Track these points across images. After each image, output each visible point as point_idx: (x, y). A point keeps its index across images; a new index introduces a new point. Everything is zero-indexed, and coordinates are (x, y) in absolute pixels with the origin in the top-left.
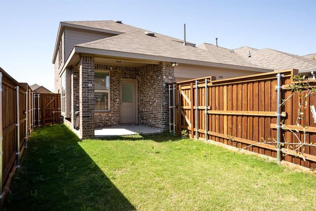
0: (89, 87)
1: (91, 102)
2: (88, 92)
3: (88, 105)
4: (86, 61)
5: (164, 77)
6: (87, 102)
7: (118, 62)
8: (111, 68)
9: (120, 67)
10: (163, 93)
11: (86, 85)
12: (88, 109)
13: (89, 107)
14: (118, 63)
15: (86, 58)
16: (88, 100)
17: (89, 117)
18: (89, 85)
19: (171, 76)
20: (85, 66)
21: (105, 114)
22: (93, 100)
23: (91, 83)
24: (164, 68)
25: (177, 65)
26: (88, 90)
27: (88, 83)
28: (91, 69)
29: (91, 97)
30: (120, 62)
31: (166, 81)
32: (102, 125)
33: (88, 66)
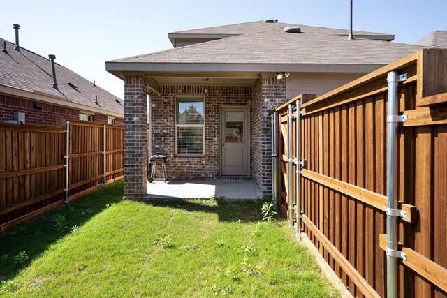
0: (134, 122)
1: (138, 145)
2: (134, 130)
3: (133, 148)
4: (130, 83)
5: (266, 100)
6: (131, 145)
7: (204, 80)
8: (206, 91)
9: (219, 88)
10: (263, 129)
11: (129, 119)
12: (133, 156)
13: (134, 152)
14: (204, 82)
15: (131, 79)
16: (133, 141)
17: (134, 166)
18: (135, 119)
19: (279, 98)
20: (129, 90)
21: (196, 161)
22: (140, 141)
23: (137, 116)
24: (266, 84)
25: (287, 76)
26: (133, 126)
27: (134, 116)
28: (138, 94)
29: (138, 137)
30: (207, 79)
31: (270, 107)
32: (191, 177)
33: (134, 90)
